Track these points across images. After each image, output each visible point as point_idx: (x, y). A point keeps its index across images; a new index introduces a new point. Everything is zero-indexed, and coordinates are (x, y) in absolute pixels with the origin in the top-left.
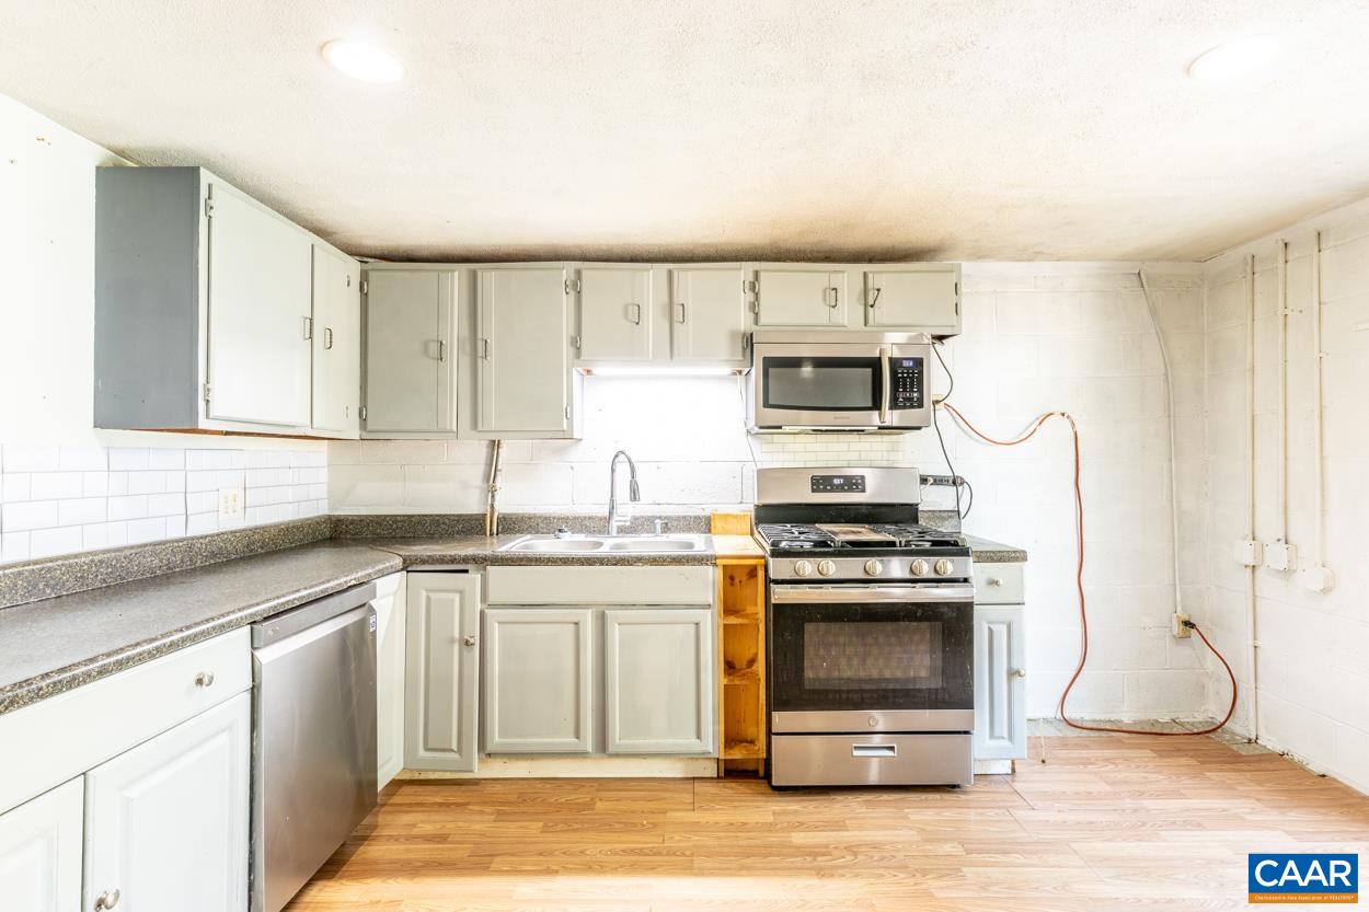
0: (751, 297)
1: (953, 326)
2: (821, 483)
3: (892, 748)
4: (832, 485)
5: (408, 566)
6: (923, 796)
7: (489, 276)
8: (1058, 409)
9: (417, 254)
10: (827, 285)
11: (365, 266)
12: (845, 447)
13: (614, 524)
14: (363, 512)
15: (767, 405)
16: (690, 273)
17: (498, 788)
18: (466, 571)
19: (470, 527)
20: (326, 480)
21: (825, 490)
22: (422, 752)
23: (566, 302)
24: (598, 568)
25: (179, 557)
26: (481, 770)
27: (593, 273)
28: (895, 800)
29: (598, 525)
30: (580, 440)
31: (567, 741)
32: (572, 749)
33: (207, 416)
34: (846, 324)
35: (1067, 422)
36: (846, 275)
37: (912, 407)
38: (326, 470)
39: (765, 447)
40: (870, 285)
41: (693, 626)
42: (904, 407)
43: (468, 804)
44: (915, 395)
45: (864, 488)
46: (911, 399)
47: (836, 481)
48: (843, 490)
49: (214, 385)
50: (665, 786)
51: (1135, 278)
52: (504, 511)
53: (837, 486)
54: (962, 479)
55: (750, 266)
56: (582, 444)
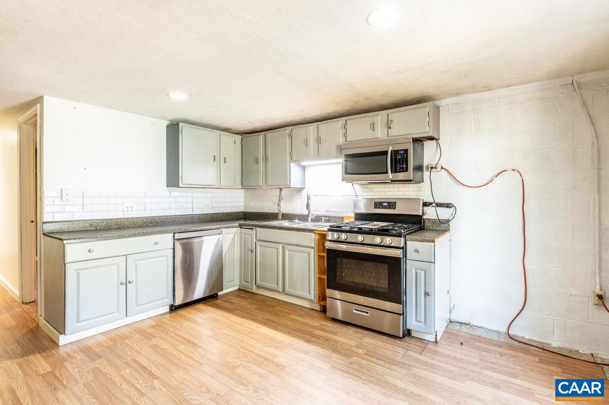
0: (344, 131)
1: (427, 132)
2: (378, 205)
3: (368, 313)
4: (382, 206)
5: (240, 226)
6: (380, 336)
7: (269, 135)
8: (509, 167)
9: (258, 130)
10: (372, 122)
11: (243, 137)
12: (387, 189)
13: (310, 219)
14: (251, 211)
15: (346, 173)
16: (323, 125)
17: (260, 297)
18: (253, 229)
19: (273, 216)
20: (243, 201)
21: (379, 208)
22: (243, 282)
23: (288, 141)
24: (282, 231)
25: (189, 219)
26: (255, 290)
27: (296, 130)
28: (368, 334)
29: (304, 218)
30: (304, 188)
31: (274, 286)
32: (275, 289)
33: (182, 184)
34: (379, 137)
35: (518, 174)
36: (380, 116)
37: (403, 171)
38: (243, 198)
39: (365, 190)
40: (389, 119)
41: (308, 254)
42: (400, 172)
43: (247, 298)
44: (405, 166)
45: (395, 207)
46: (403, 168)
47: (384, 204)
48: (387, 208)
49: (184, 176)
50: (301, 309)
51: (570, 86)
52: (284, 212)
53: (384, 206)
54: (452, 204)
55: (344, 119)
56: (305, 190)
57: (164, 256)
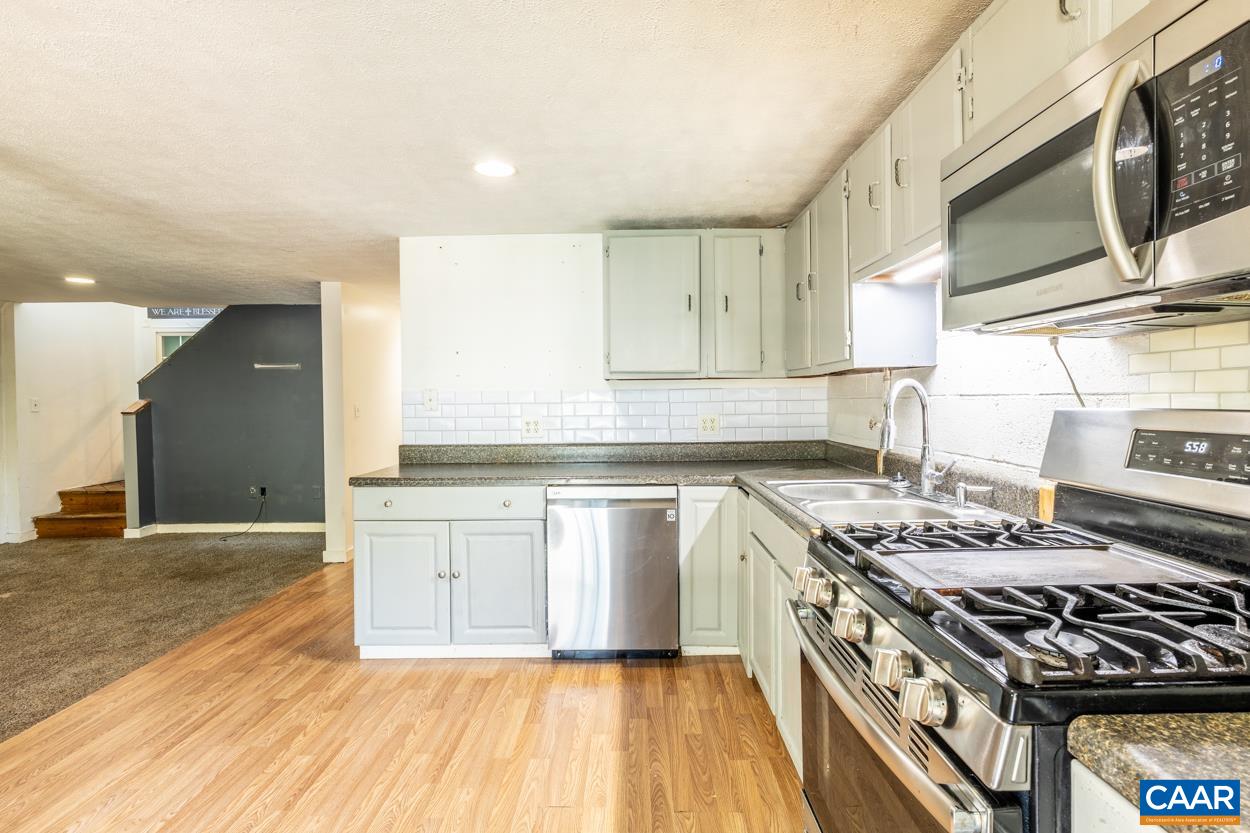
5: (734, 482)
7: (816, 204)
13: (926, 483)
15: (955, 290)
18: (748, 496)
20: (826, 409)
30: (934, 367)
33: (609, 372)
38: (826, 403)
53: (1189, 459)
56: (938, 372)
57: (526, 534)
